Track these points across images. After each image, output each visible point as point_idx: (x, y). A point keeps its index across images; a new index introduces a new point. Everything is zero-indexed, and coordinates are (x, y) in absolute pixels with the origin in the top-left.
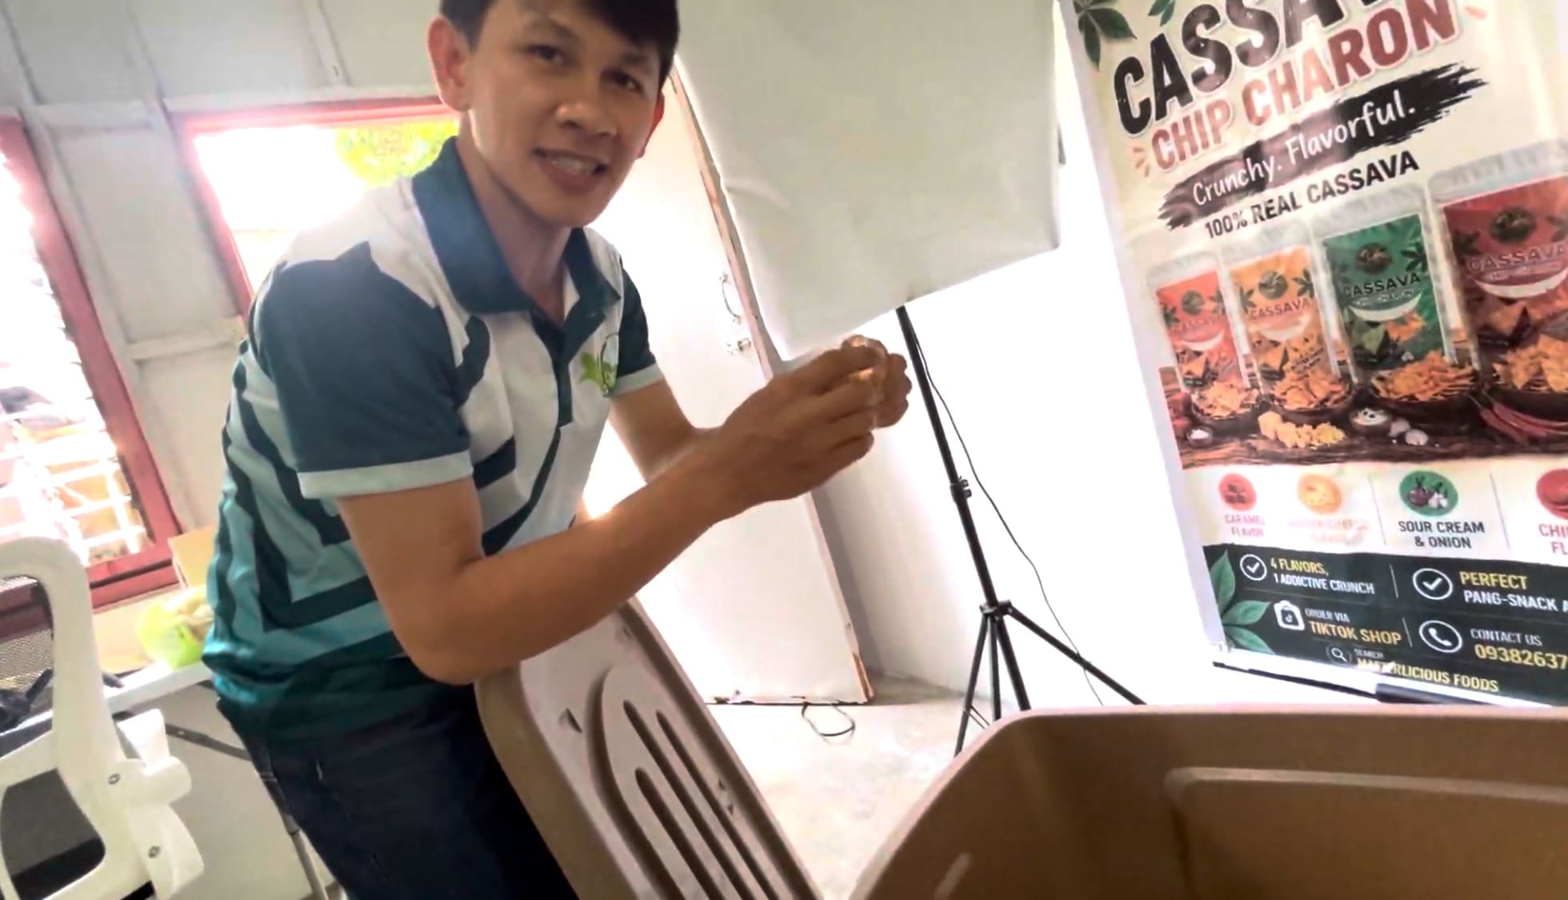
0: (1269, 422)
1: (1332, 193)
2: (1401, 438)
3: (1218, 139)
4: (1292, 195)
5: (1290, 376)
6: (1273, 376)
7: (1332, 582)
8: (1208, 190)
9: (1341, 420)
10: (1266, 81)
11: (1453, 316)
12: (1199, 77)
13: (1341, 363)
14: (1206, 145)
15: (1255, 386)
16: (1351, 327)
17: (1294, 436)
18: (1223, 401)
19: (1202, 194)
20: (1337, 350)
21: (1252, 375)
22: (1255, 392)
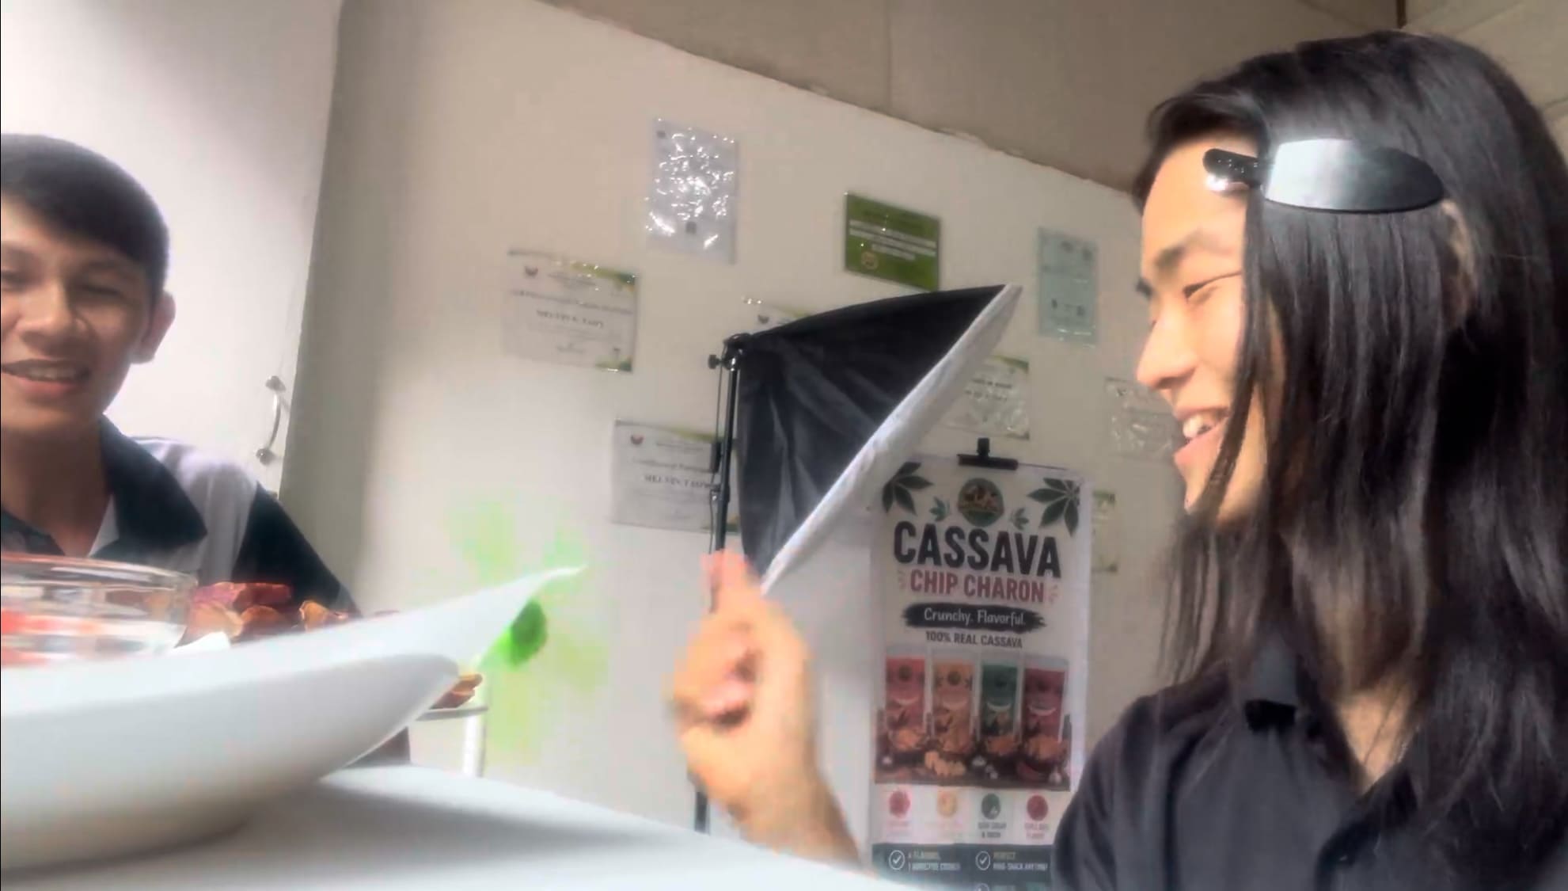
0: (931, 758)
1: (992, 643)
2: (989, 774)
3: (948, 592)
4: (974, 636)
5: (950, 732)
6: (941, 729)
7: (942, 864)
8: (934, 615)
9: (967, 761)
10: (977, 578)
11: (1018, 717)
12: (948, 557)
13: (975, 731)
14: (941, 591)
15: (929, 732)
16: (984, 711)
17: (942, 767)
18: (907, 739)
19: (930, 614)
20: (974, 724)
21: (929, 727)
22: (928, 738)
